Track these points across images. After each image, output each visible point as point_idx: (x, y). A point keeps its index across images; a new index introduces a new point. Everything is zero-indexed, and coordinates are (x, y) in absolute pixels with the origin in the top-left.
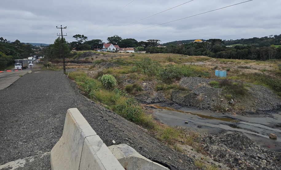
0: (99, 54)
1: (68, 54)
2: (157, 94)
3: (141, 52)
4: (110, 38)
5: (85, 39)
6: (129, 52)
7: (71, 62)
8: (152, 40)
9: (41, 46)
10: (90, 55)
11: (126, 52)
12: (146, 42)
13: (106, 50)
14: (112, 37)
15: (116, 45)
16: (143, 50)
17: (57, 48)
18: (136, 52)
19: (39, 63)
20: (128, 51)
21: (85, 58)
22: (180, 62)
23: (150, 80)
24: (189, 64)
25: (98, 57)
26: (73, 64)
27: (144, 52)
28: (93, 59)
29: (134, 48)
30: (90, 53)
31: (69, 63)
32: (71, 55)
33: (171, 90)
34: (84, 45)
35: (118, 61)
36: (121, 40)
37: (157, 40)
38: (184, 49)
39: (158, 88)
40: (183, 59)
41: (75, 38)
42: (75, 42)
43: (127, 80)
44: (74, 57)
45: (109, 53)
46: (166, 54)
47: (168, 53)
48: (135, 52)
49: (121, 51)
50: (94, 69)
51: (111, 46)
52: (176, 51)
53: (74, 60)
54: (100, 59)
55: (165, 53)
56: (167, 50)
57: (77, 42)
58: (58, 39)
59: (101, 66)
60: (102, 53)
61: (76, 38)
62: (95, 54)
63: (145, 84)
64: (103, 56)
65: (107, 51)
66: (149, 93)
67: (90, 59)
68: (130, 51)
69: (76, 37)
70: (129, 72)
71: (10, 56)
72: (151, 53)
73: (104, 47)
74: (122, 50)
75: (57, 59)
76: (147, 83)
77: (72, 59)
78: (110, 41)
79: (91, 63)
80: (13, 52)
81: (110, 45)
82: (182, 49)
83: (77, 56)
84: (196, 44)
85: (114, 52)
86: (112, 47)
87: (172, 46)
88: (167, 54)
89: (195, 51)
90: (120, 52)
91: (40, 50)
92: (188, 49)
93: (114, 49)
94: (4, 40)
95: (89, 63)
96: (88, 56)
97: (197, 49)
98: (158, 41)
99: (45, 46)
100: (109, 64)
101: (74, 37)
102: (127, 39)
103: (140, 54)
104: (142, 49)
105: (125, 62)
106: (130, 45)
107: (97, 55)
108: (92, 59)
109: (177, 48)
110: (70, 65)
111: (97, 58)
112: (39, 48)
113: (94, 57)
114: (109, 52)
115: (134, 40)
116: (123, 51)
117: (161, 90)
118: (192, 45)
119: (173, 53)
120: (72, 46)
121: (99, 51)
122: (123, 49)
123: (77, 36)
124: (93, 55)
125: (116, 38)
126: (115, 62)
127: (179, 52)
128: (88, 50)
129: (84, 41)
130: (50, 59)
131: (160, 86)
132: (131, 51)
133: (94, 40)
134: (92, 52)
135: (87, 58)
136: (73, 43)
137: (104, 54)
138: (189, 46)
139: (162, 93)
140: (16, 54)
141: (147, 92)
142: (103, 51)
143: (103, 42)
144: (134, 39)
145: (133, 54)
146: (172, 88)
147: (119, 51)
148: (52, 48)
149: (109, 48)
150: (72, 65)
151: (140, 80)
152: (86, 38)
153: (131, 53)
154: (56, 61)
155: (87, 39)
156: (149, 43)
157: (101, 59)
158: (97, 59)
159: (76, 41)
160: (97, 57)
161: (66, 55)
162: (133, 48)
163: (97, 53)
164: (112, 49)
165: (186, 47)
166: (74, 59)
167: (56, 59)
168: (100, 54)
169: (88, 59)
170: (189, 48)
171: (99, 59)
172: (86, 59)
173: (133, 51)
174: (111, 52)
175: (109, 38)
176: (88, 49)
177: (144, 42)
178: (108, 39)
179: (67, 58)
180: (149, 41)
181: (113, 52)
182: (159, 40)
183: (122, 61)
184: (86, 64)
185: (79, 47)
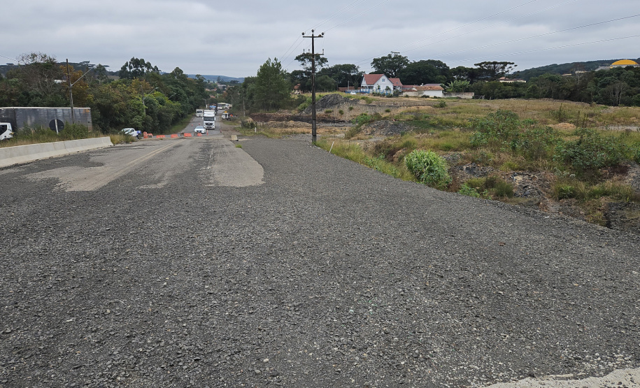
0: (356, 101)
1: (285, 99)
2: (558, 206)
3: (459, 96)
4: (378, 60)
5: (323, 64)
6: (428, 97)
7: (296, 119)
8: (489, 63)
9: (221, 83)
10: (335, 102)
11: (421, 95)
12: (472, 69)
13: (371, 90)
14: (383, 58)
15: (393, 77)
16: (467, 90)
17: (264, 85)
18: (446, 97)
19: (227, 119)
20: (426, 93)
21: (325, 110)
22: (593, 122)
23: (531, 170)
24: (621, 128)
25: (355, 107)
26: (299, 123)
27: (470, 96)
28: (342, 114)
29: (442, 86)
30: (336, 97)
31: (291, 121)
32: (292, 102)
33: (603, 200)
34: (319, 79)
35: (416, 119)
36: (406, 64)
37: (505, 64)
38: (591, 87)
39: (562, 191)
40: (600, 116)
41: (300, 63)
42: (300, 72)
43: (465, 167)
44: (300, 107)
45: (379, 97)
46: (532, 101)
47: (537, 98)
48: (445, 94)
49: (410, 94)
50: (360, 135)
51: (381, 79)
52: (565, 93)
53: (299, 115)
54: (358, 114)
55: (528, 97)
56: (534, 89)
57: (305, 72)
58: (265, 65)
59: (374, 129)
60: (363, 98)
61: (303, 62)
62: (347, 100)
63: (519, 178)
64: (365, 105)
65: (374, 94)
66: (535, 203)
67: (335, 113)
68: (431, 94)
69: (303, 60)
70: (463, 146)
71: (177, 103)
72: (487, 98)
73: (364, 83)
74: (411, 91)
75: (261, 112)
76: (526, 177)
77: (294, 112)
78: (379, 67)
79: (339, 121)
80: (181, 94)
81: (378, 79)
82: (584, 86)
83: (307, 105)
84: (632, 72)
85: (391, 96)
86: (384, 84)
87: (552, 80)
88: (536, 100)
89: (628, 94)
90: (407, 96)
91: (219, 91)
92: (603, 85)
93: (388, 89)
94: (153, 69)
95: (334, 122)
96: (332, 104)
97: (634, 86)
98: (508, 66)
99: (225, 81)
100: (395, 125)
101: (298, 58)
102: (422, 62)
103: (460, 101)
104: (465, 86)
105: (436, 122)
106: (430, 77)
107: (352, 104)
108: (341, 112)
109: (570, 85)
110: (293, 126)
111: (352, 111)
112: (215, 86)
113: (345, 108)
114: (378, 95)
115: (439, 63)
116: (412, 93)
117: (571, 196)
118: (618, 75)
119: (555, 98)
120: (292, 81)
121: (353, 93)
122: (414, 89)
123: (305, 58)
124: (343, 103)
125: (394, 58)
126: (409, 120)
127: (573, 95)
128: (329, 91)
129: (319, 69)
130: (248, 111)
131: (569, 187)
132: (435, 92)
133: (340, 66)
134: (340, 96)
135: (328, 110)
136: (296, 73)
137: (369, 102)
138: (608, 78)
139: (573, 207)
140: (185, 98)
141: (530, 201)
142: (363, 93)
143: (360, 70)
144: (439, 61)
145: (439, 100)
146: (606, 194)
147: (404, 94)
148: (251, 86)
149: (375, 87)
150: (298, 127)
151: (502, 167)
152: (324, 60)
153: (435, 97)
154: (261, 116)
155: (327, 63)
156: (481, 70)
157: (360, 113)
158: (353, 113)
159: (302, 68)
160: (351, 109)
161: (281, 103)
162: (438, 86)
163: (350, 97)
164: (383, 88)
165: (596, 82)
166: (301, 111)
167: (261, 110)
168: (359, 100)
169: (330, 112)
170: (609, 84)
171: (357, 112)
172: (327, 112)
173: (440, 94)
174: (384, 95)
175: (375, 61)
176: (330, 88)
177: (466, 70)
178: (373, 63)
179: (284, 109)
180: (480, 65)
181: (388, 97)
182: (510, 64)
183: (426, 117)
184: (327, 125)
185: (307, 84)
